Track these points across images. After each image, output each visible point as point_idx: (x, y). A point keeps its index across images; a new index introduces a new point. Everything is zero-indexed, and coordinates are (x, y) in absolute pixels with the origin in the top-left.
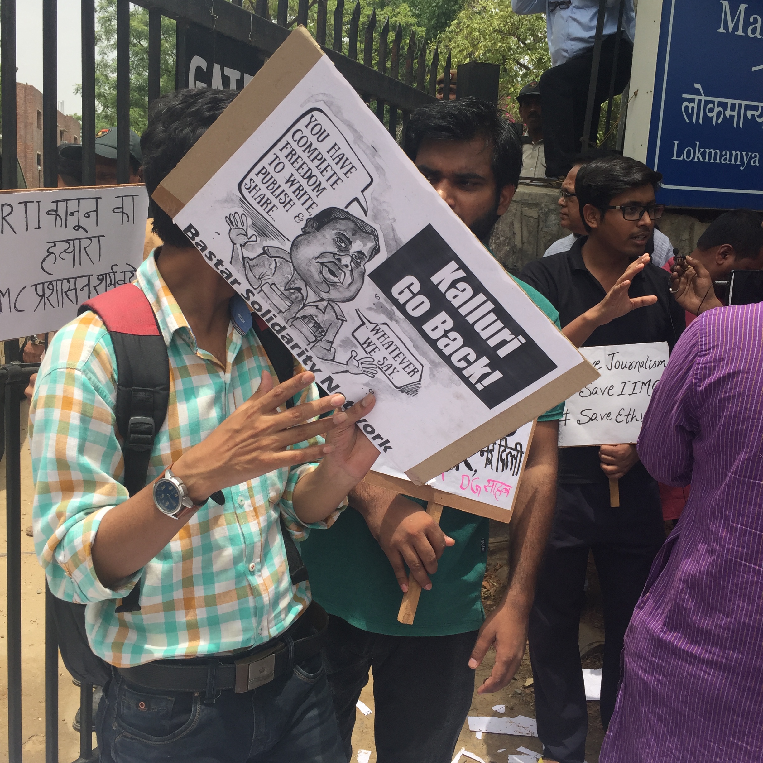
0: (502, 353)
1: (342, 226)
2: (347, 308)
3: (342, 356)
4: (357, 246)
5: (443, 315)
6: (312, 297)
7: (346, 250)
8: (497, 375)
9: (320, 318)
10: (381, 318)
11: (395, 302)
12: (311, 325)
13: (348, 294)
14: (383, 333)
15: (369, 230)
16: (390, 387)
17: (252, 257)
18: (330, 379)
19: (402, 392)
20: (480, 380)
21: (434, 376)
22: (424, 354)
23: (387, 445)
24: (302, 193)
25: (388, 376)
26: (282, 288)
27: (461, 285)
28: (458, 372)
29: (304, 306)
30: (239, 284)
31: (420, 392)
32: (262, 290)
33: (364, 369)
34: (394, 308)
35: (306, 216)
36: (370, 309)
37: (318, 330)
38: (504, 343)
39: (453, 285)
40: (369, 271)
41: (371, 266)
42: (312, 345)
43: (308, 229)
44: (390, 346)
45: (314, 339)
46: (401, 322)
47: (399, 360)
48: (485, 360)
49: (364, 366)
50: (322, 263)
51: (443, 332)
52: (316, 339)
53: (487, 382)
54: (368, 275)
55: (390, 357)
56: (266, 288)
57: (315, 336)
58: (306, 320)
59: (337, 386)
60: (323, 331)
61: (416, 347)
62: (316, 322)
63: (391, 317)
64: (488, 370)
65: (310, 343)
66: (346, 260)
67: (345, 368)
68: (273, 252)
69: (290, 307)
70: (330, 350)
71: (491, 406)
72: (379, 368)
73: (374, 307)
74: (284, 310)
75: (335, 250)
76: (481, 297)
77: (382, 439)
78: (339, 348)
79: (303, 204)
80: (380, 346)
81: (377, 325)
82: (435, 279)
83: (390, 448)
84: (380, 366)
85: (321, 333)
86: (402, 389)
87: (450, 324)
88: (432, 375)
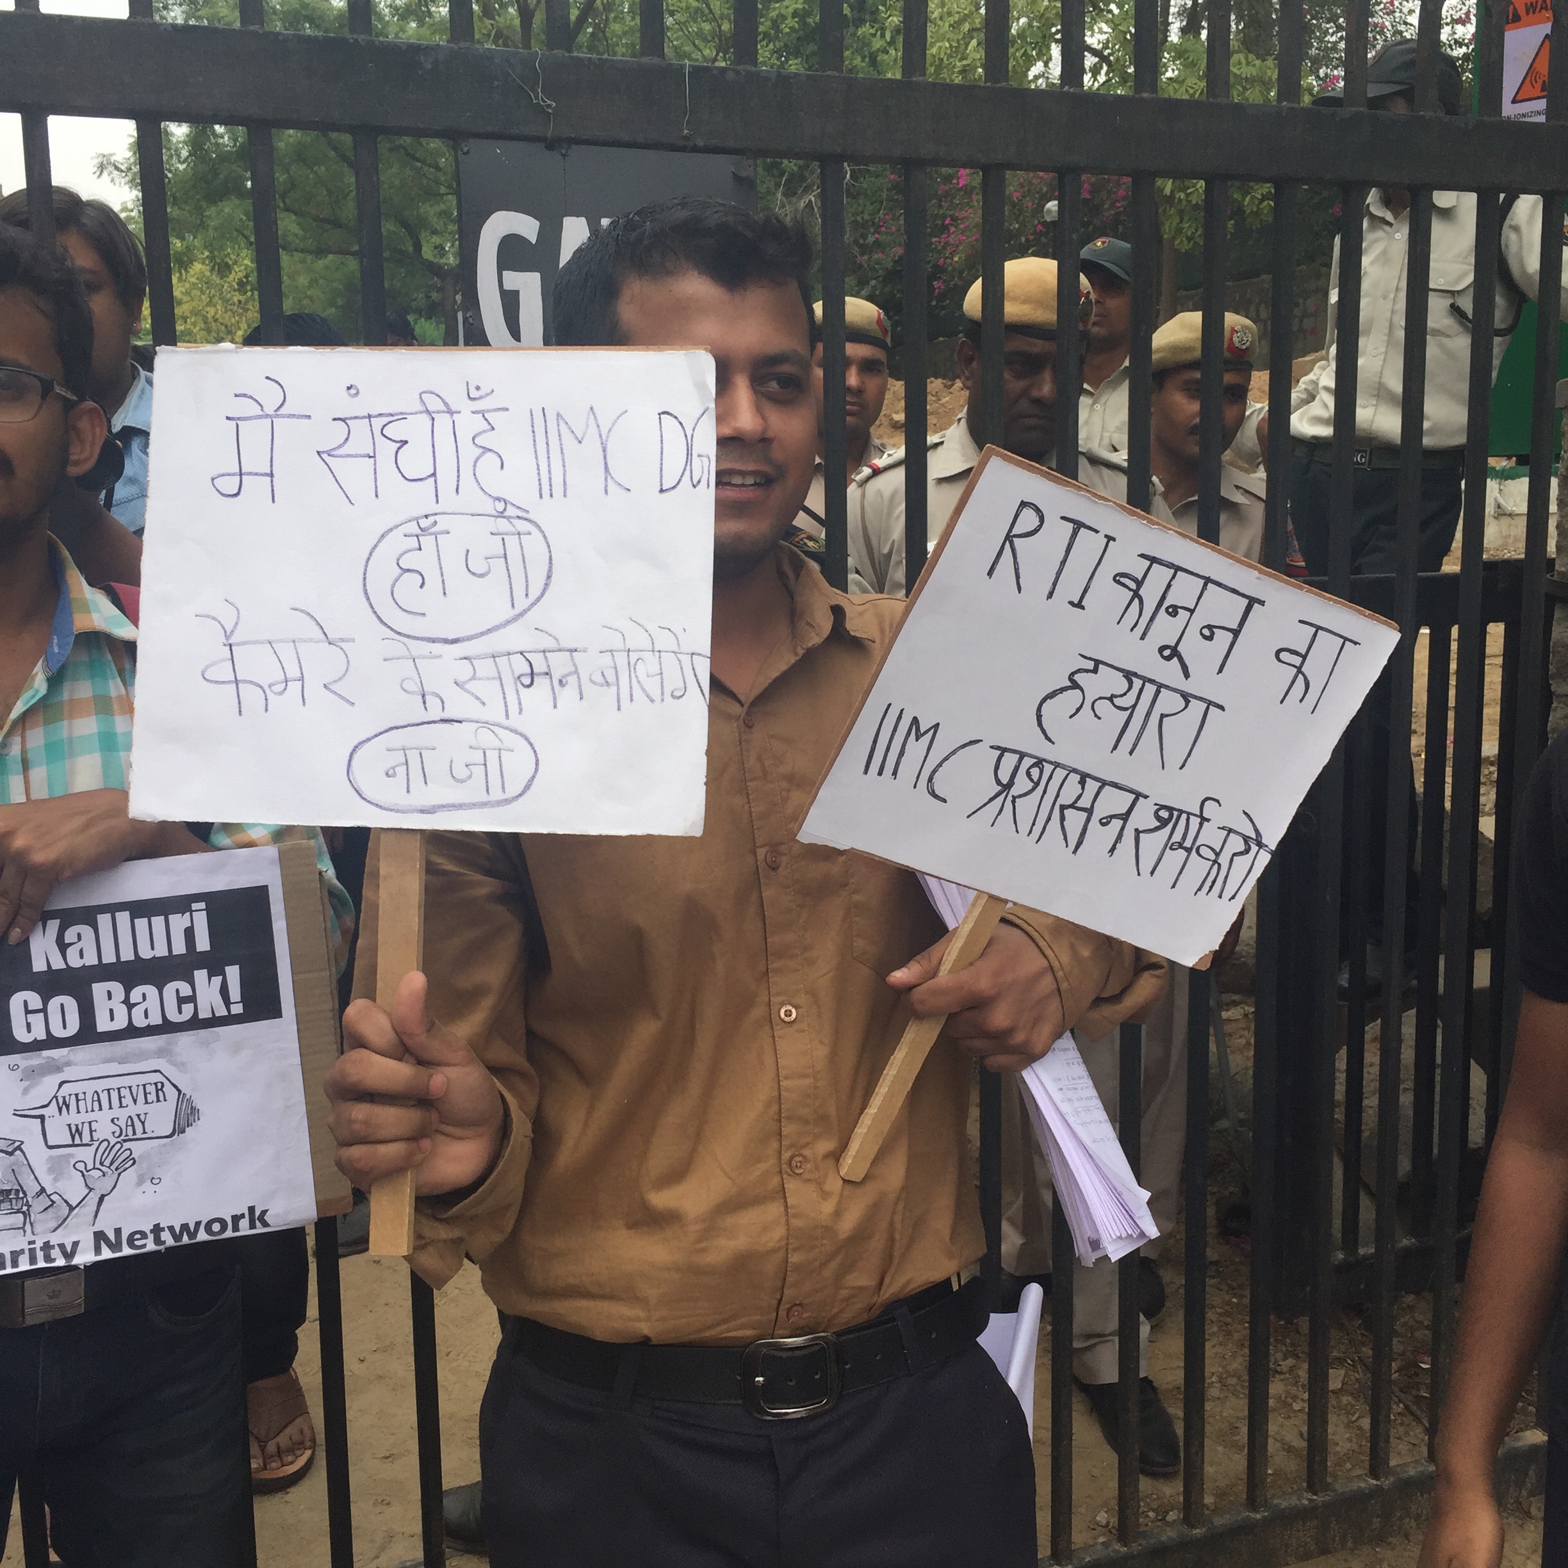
0: (203, 943)
2: (5, 1127)
5: (99, 990)
8: (233, 973)
10: (47, 1086)
11: (36, 1046)
14: (73, 1097)
16: (164, 1145)
18: (100, 1237)
19: (183, 1131)
20: (227, 1002)
21: (183, 1064)
22: (143, 1056)
23: (257, 1214)
25: (146, 1136)
27: (70, 935)
28: (195, 1023)
31: (198, 1104)
33: (113, 1167)
34: (46, 1053)
36: (26, 1091)
37: (10, 1201)
38: (189, 933)
39: (63, 947)
42: (28, 1227)
44: (99, 1101)
45: (21, 1216)
46: (72, 1057)
47: (128, 1100)
48: (200, 975)
49: (107, 1163)
51: (124, 1008)
52: (24, 1213)
53: (235, 993)
55: (117, 1112)
57: (18, 1211)
59: (118, 1231)
60: (17, 1191)
61: (122, 1061)
63: (56, 1067)
65: (23, 1228)
67: (93, 1198)
70: (53, 1202)
71: (277, 1013)
73: (26, 1083)
76: (104, 920)
77: (243, 1216)
80: (91, 1116)
81: (56, 1097)
82: (39, 966)
83: (264, 1212)
85: (17, 1198)
86: (178, 1129)
87: (117, 988)
88: (181, 1066)
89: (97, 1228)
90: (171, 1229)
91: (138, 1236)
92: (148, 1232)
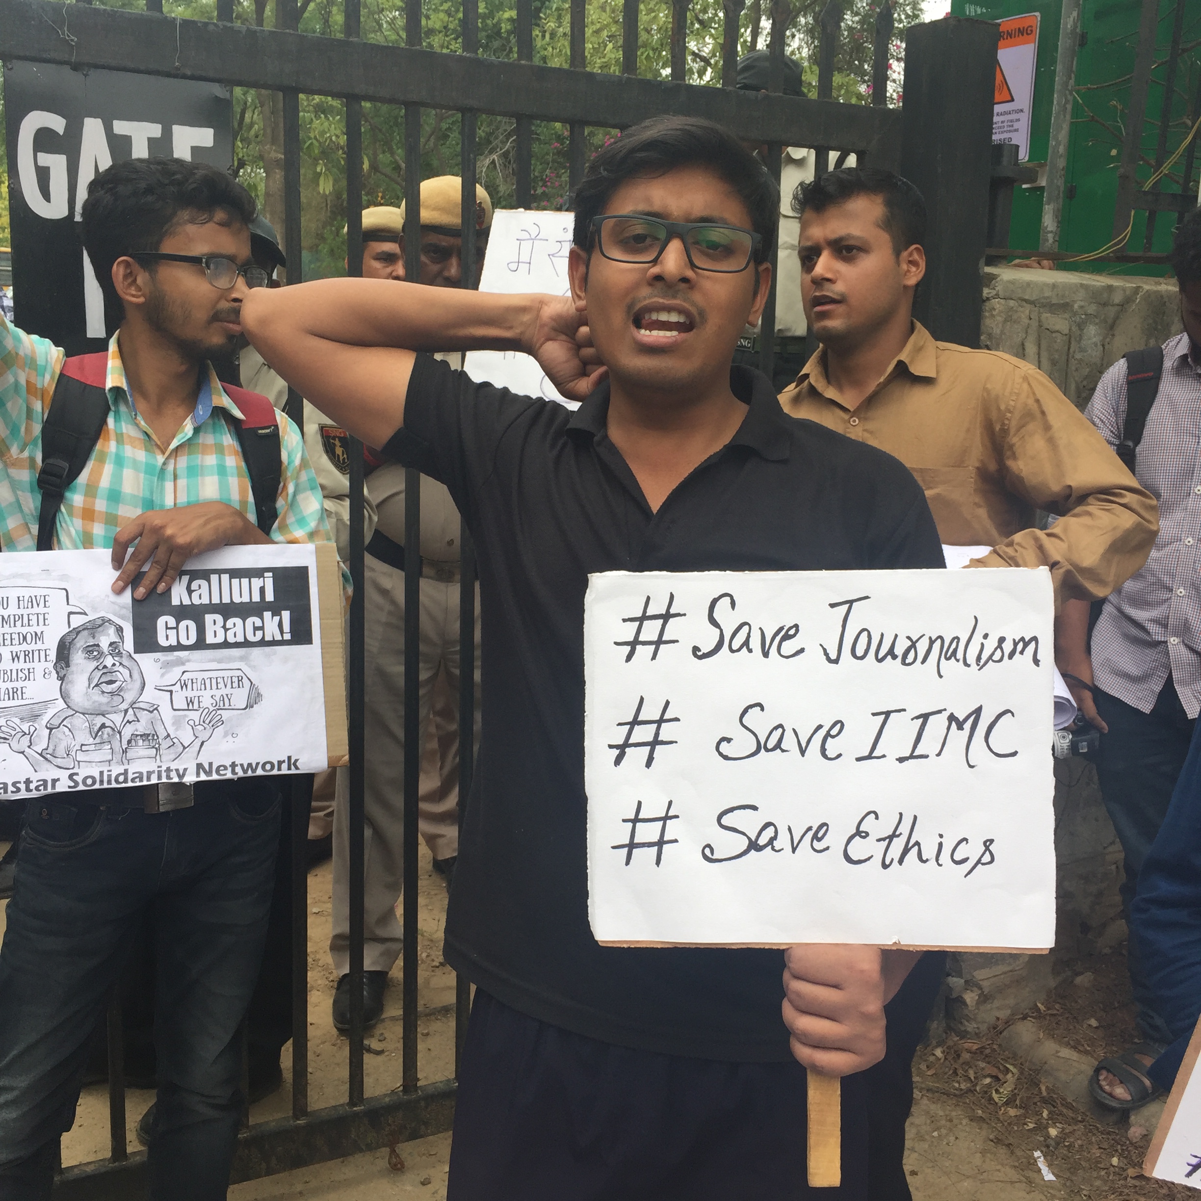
0: (270, 597)
1: (81, 642)
2: (149, 696)
3: (186, 736)
4: (104, 642)
5: (209, 618)
6: (117, 718)
7: (101, 653)
8: (286, 615)
9: (141, 728)
10: (176, 673)
11: (171, 649)
12: (140, 742)
13: (138, 684)
14: (190, 681)
15: (99, 622)
16: (241, 714)
17: (45, 746)
18: (200, 766)
19: (252, 707)
20: (282, 632)
21: (254, 667)
22: (231, 659)
23: (293, 761)
24: (30, 655)
25: (230, 707)
26: (91, 741)
27: (194, 585)
28: (263, 643)
29: (120, 733)
30: (58, 780)
31: (262, 691)
32: (79, 762)
33: (211, 725)
34: (176, 653)
35: (50, 666)
36: (163, 675)
37: (149, 740)
38: (262, 590)
39: (190, 591)
40: (131, 650)
41: (129, 644)
42: (158, 757)
43: (62, 674)
44: (205, 684)
45: (154, 750)
46: (191, 657)
47: (221, 685)
48: (267, 615)
49: (207, 722)
50: (97, 685)
51: (223, 630)
52: (156, 748)
53: (287, 627)
54: (135, 653)
55: (214, 692)
56: (81, 757)
57: (153, 747)
58: (133, 743)
59: (211, 764)
60: (153, 735)
61: (220, 661)
62: (141, 736)
63: (181, 662)
64: (277, 619)
65: (155, 757)
66: (109, 661)
67: (197, 743)
68: (56, 722)
69: (111, 748)
70: (174, 743)
71: (310, 642)
72: (218, 709)
73: (163, 670)
74: (110, 757)
75: (95, 664)
76: (214, 578)
77: (284, 761)
78: (178, 733)
79: (40, 661)
80: (199, 693)
81: (180, 680)
82: (175, 602)
83: (296, 761)
84: (217, 707)
85: (153, 739)
86: (249, 706)
87: (219, 618)
88: (253, 668)
89: (199, 761)
90: (242, 765)
91: (222, 768)
92: (228, 766)
